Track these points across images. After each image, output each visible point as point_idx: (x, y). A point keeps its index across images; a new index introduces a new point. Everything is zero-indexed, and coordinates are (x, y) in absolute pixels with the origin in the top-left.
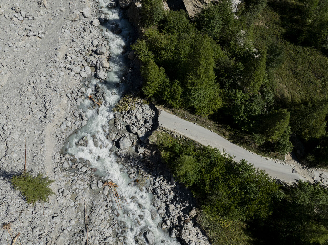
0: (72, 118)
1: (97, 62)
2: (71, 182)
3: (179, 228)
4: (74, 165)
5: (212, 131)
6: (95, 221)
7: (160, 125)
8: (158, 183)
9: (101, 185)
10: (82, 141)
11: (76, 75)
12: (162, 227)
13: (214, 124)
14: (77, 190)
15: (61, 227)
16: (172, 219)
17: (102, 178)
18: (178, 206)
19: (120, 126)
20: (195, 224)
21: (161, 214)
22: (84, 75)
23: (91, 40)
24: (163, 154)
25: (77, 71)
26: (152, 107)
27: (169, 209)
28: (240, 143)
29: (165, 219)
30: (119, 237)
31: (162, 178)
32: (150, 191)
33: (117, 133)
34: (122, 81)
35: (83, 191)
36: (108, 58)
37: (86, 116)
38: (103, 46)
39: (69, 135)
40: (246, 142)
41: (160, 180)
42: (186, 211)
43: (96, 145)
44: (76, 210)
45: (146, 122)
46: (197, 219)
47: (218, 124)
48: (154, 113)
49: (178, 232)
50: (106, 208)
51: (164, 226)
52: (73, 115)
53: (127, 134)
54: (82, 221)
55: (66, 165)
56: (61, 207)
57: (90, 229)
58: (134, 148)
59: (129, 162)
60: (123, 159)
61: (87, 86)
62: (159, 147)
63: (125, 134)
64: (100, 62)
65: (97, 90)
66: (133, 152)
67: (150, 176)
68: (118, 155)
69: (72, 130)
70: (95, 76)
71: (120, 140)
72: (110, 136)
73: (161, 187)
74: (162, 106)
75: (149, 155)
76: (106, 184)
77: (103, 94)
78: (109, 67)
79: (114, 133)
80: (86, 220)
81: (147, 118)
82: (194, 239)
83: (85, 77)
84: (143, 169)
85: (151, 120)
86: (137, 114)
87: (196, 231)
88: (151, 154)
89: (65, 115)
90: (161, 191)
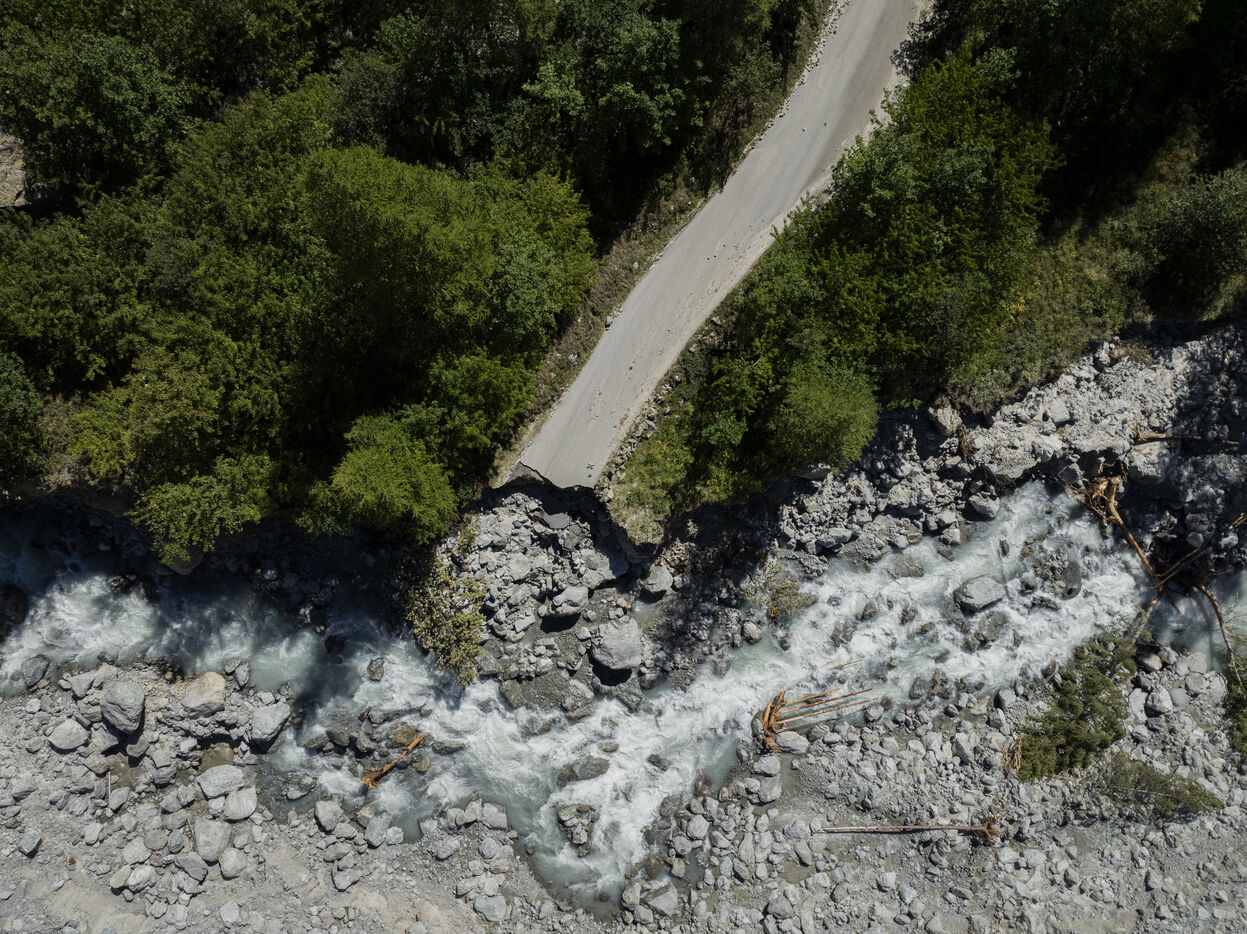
0: (459, 866)
1: (187, 734)
2: (737, 882)
3: (980, 483)
4: (671, 866)
5: (656, 256)
6: (899, 794)
7: (590, 483)
8: (802, 532)
9: (770, 763)
10: (579, 829)
11: (239, 841)
12: (954, 544)
13: (628, 240)
14: (773, 857)
15: (896, 926)
16: (940, 500)
17: (744, 754)
18: (907, 468)
19: (540, 655)
20: (984, 421)
21: (912, 537)
22: (244, 800)
23: (43, 755)
24: (714, 492)
25: (220, 834)
26: (490, 501)
27: (905, 506)
28: (731, 154)
29: (933, 526)
30: (959, 708)
31: (786, 510)
32: (822, 567)
33: (565, 674)
34: (319, 618)
35: (781, 837)
36: (169, 675)
37: (463, 804)
38: (96, 695)
39: (537, 885)
40: (736, 125)
41: (794, 521)
42: (930, 439)
43: (600, 769)
44: (847, 865)
45: (547, 542)
46: (975, 410)
47: (633, 220)
48: (519, 497)
49: (992, 487)
50: (858, 746)
51: (955, 534)
52: (446, 864)
53: (585, 631)
54: (889, 843)
55: (669, 902)
56: (828, 923)
57: (925, 815)
58: (639, 607)
59: (693, 635)
60: (678, 657)
61: (309, 789)
62: (679, 506)
63: (582, 640)
64: (192, 718)
65: (339, 746)
66: (658, 612)
67: (770, 558)
68: (658, 677)
69: (517, 869)
70: (260, 747)
71: (605, 663)
72: (574, 707)
73: (821, 524)
74: (502, 458)
75: (689, 551)
76: (771, 742)
77: (369, 719)
78: (228, 674)
79: (566, 687)
80: (890, 828)
81: (535, 533)
82: (1029, 436)
83: (255, 797)
84: (737, 584)
85: (547, 517)
86: (507, 573)
87: (1004, 420)
88: (691, 539)
89: (441, 901)
90: (835, 526)
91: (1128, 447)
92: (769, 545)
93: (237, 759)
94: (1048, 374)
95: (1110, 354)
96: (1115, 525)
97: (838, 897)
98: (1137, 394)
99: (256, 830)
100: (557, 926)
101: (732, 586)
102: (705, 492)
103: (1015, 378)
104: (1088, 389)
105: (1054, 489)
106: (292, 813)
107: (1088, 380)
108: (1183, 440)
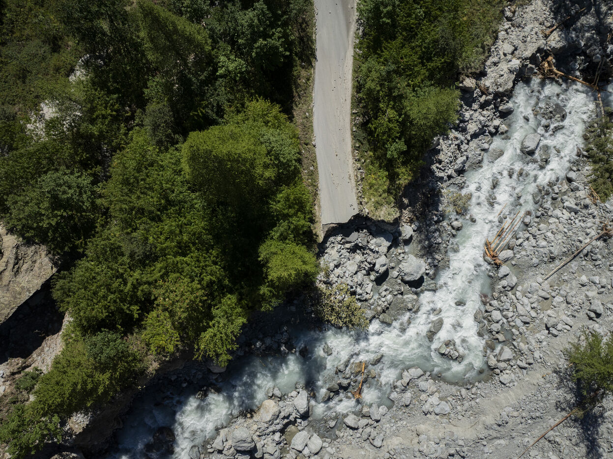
0: (417, 403)
1: (274, 432)
2: (527, 325)
3: (499, 100)
4: (497, 339)
5: (312, 105)
6: (562, 244)
8: (446, 171)
9: (504, 270)
10: (452, 352)
12: (506, 132)
13: (297, 106)
14: (533, 305)
15: (601, 295)
16: (488, 118)
17: (491, 274)
18: (467, 115)
19: (385, 296)
20: (483, 74)
21: (489, 141)
22: (315, 442)
24: (405, 179)
27: (477, 131)
28: (310, 43)
29: (493, 130)
30: (557, 194)
31: (434, 167)
32: (463, 180)
33: (399, 296)
34: (290, 347)
35: (530, 295)
36: (249, 415)
39: (452, 387)
40: (304, 30)
41: (440, 169)
42: (467, 96)
43: (440, 324)
44: (563, 287)
45: (355, 249)
46: (478, 71)
47: (293, 97)
48: (332, 239)
49: (505, 98)
50: (531, 238)
51: (503, 128)
52: (411, 406)
53: (395, 273)
54: (573, 265)
56: (574, 314)
57: (578, 244)
58: (407, 249)
59: (436, 243)
60: (437, 256)
61: (336, 418)
62: (396, 195)
63: (396, 278)
64: (271, 425)
65: (335, 392)
66: (415, 245)
67: (443, 191)
68: (435, 270)
69: (440, 386)
70: (305, 416)
71: (412, 279)
72: (413, 306)
73: (451, 162)
74: (315, 228)
75: (410, 211)
76: (498, 262)
77: (340, 371)
78: (271, 397)
79: (404, 301)
80: (568, 260)
81: (348, 249)
82: (504, 67)
83: (318, 437)
84: (437, 211)
85: (348, 239)
86: (350, 273)
87: (490, 68)
88: (408, 206)
89: (421, 422)
90: (457, 159)
91: (545, 42)
92: (437, 186)
93: (300, 428)
94: (494, 36)
95: (511, 11)
96: (561, 77)
97: (570, 301)
98: (532, 19)
99: (329, 449)
100: (473, 396)
101: (436, 213)
102: (401, 182)
103: (483, 47)
104: (512, 31)
105: (527, 81)
106: (337, 432)
107: (510, 28)
108: (563, 23)
